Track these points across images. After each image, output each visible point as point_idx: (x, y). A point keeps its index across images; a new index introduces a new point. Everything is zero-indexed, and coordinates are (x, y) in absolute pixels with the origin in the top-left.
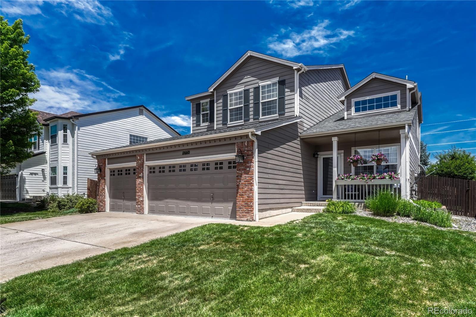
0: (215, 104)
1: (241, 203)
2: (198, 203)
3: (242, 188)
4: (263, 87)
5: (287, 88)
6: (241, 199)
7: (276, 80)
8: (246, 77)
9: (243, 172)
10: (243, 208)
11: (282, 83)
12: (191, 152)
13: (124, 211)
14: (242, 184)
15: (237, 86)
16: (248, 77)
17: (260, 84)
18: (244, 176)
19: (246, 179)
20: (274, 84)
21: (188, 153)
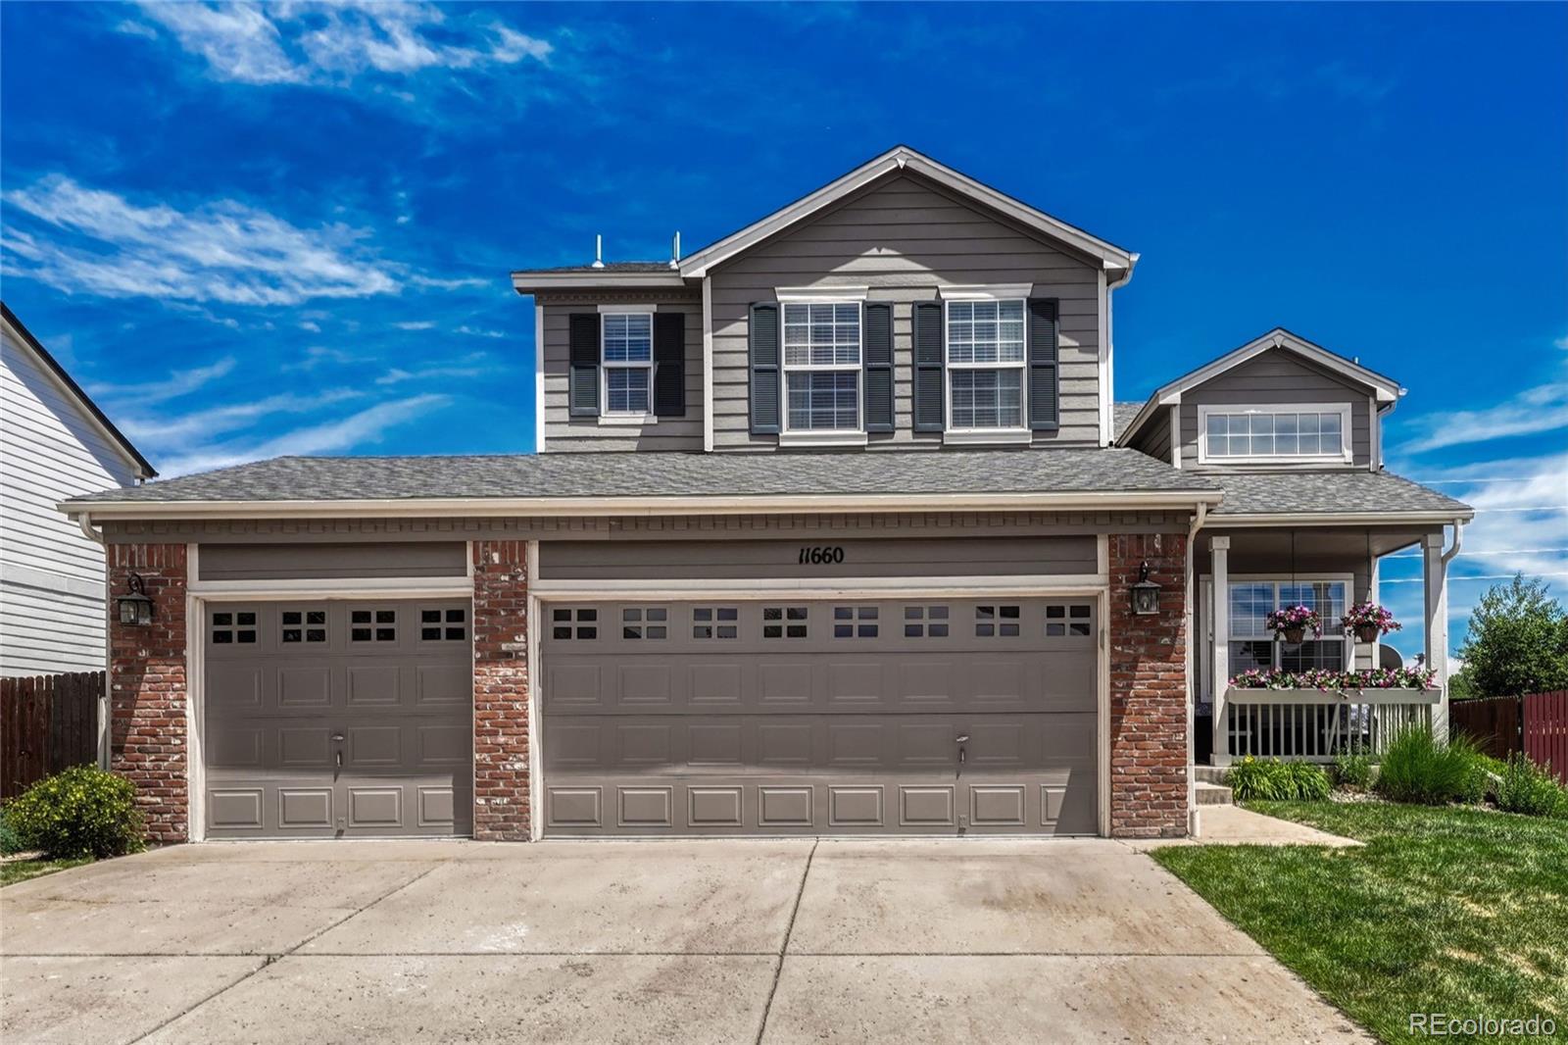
0: (708, 338)
1: (1134, 769)
2: (878, 778)
3: (1140, 713)
4: (961, 309)
5: (1067, 333)
6: (1136, 753)
7: (1021, 291)
8: (874, 251)
9: (1142, 650)
10: (1145, 789)
11: (1044, 310)
12: (850, 554)
13: (340, 834)
14: (1137, 696)
15: (828, 279)
16: (884, 251)
17: (943, 295)
18: (1145, 666)
19: (1156, 678)
20: (1010, 307)
21: (833, 557)
